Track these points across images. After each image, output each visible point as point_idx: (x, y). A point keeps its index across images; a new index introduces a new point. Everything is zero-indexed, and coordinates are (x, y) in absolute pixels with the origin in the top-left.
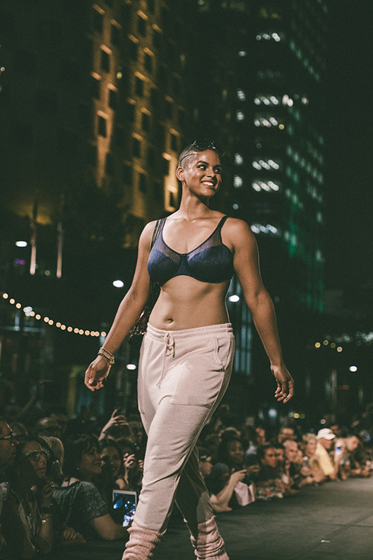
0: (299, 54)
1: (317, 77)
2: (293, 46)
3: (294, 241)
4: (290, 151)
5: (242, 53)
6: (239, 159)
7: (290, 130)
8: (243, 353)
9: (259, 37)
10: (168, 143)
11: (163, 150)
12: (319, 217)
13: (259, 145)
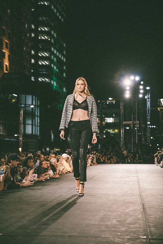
0: (55, 11)
1: (62, 20)
2: (52, 7)
3: (55, 84)
4: (52, 49)
5: (33, 10)
6: (33, 52)
7: (52, 41)
8: (36, 127)
9: (39, 4)
10: (5, 46)
11: (2, 48)
12: (64, 75)
13: (41, 47)
